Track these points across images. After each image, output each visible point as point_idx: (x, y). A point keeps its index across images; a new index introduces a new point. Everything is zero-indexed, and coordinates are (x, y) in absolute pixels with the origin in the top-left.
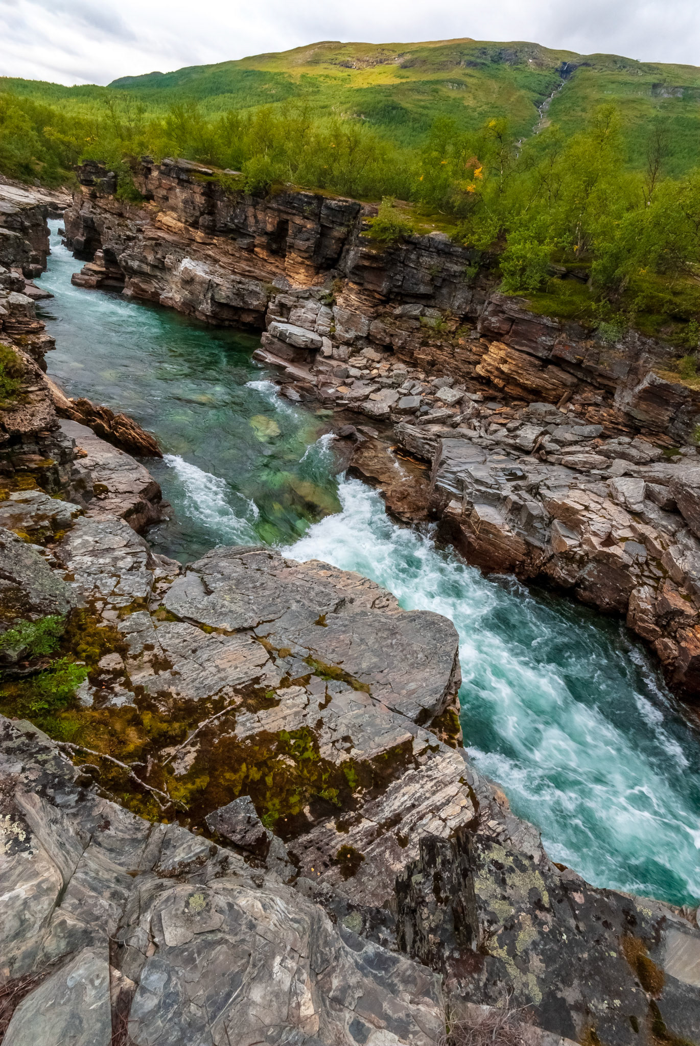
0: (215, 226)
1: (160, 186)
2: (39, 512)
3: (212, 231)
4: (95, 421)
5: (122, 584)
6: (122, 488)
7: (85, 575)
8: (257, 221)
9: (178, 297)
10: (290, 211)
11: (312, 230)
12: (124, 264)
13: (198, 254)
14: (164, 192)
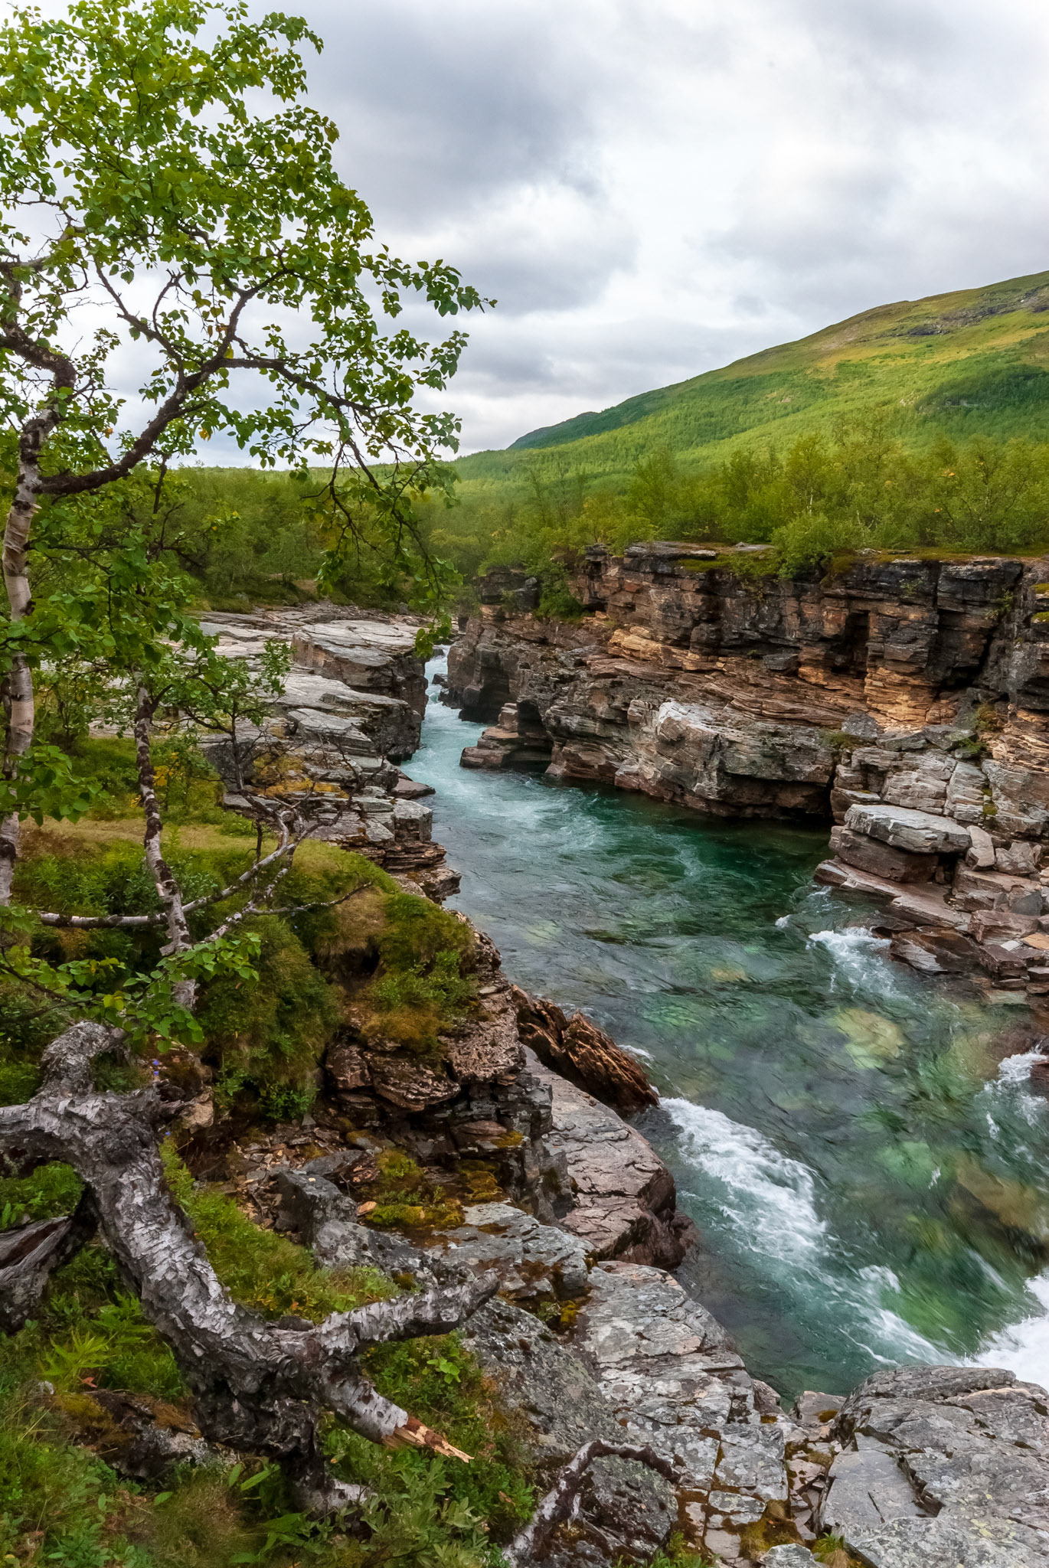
0: (721, 640)
1: (621, 589)
2: (530, 1258)
3: (714, 648)
4: (533, 1031)
5: (728, 1460)
6: (604, 1183)
7: (649, 1425)
8: (804, 622)
9: (650, 772)
10: (871, 595)
11: (922, 621)
12: (553, 723)
13: (689, 692)
14: (629, 598)
